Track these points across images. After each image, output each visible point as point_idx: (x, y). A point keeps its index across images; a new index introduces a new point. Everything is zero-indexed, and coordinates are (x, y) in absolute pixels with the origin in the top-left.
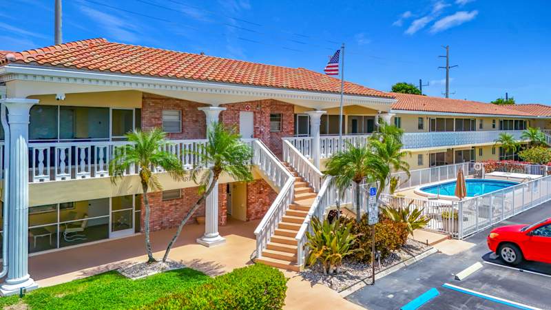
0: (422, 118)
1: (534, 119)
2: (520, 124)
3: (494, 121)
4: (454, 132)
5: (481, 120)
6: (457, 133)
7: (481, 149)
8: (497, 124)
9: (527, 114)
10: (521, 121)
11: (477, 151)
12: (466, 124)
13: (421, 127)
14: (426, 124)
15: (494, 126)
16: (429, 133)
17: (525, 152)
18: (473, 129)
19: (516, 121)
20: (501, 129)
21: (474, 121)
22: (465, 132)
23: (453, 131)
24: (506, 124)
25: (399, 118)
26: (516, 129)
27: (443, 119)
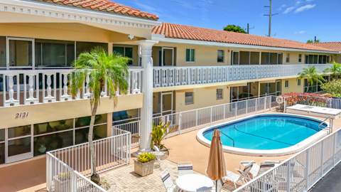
0: (222, 51)
1: (336, 55)
2: (323, 59)
3: (300, 56)
4: (260, 66)
5: (289, 54)
6: (263, 66)
7: (287, 82)
8: (303, 59)
9: (331, 50)
10: (325, 56)
11: (283, 84)
12: (272, 58)
13: (220, 60)
14: (228, 57)
15: (300, 60)
16: (231, 67)
17: (327, 84)
18: (280, 63)
19: (320, 56)
20: (306, 63)
21: (281, 55)
22: (271, 66)
23: (258, 64)
24: (312, 58)
25: (193, 50)
26: (320, 63)
27: (248, 52)
